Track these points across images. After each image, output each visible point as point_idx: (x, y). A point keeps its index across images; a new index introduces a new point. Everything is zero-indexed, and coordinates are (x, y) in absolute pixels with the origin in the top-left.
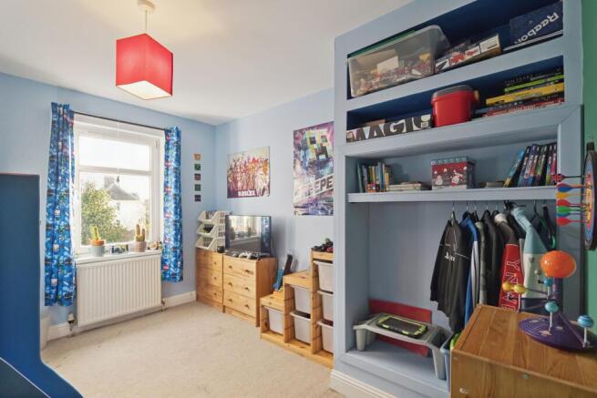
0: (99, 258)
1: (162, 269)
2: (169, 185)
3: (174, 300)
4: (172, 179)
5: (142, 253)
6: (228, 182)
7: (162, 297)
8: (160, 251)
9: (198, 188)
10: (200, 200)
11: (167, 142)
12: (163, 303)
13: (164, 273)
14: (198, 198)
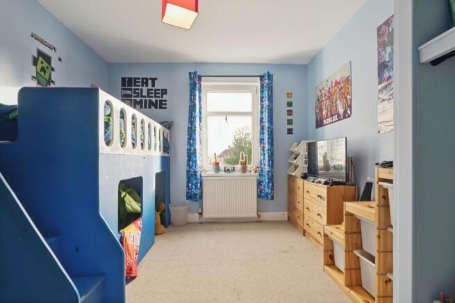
0: (217, 174)
1: (258, 188)
2: (264, 120)
3: (267, 216)
4: (266, 115)
5: (244, 174)
6: (316, 113)
7: (258, 212)
8: (257, 174)
9: (290, 122)
10: (292, 133)
11: (262, 86)
12: (259, 216)
13: (260, 191)
14: (290, 131)
